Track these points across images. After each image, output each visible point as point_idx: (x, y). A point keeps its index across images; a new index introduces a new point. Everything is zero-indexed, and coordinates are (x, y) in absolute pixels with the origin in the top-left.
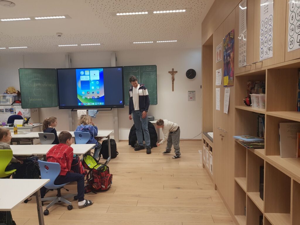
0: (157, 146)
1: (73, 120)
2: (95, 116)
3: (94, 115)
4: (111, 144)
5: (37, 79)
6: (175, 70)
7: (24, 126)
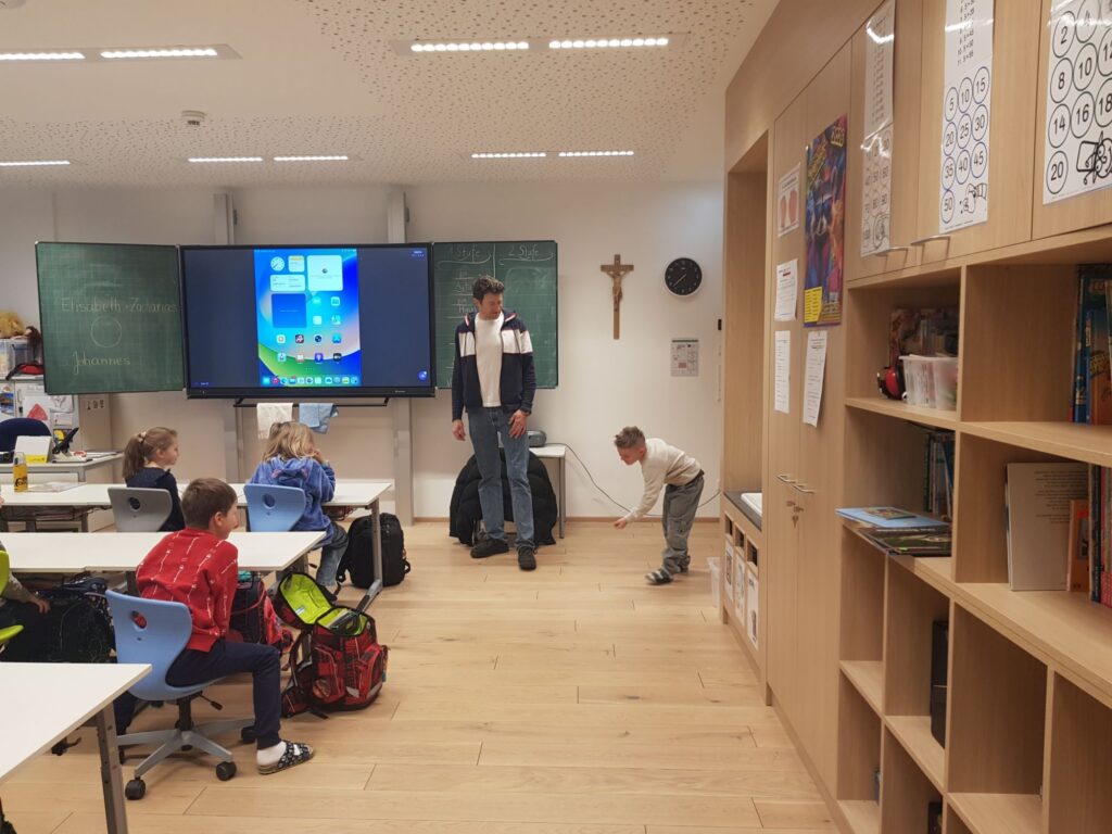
0: (554, 543)
1: (241, 442)
2: (324, 427)
3: (321, 424)
4: (382, 532)
5: (106, 284)
6: (624, 262)
7: (55, 462)
